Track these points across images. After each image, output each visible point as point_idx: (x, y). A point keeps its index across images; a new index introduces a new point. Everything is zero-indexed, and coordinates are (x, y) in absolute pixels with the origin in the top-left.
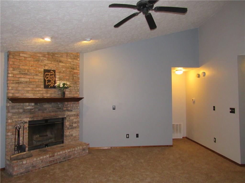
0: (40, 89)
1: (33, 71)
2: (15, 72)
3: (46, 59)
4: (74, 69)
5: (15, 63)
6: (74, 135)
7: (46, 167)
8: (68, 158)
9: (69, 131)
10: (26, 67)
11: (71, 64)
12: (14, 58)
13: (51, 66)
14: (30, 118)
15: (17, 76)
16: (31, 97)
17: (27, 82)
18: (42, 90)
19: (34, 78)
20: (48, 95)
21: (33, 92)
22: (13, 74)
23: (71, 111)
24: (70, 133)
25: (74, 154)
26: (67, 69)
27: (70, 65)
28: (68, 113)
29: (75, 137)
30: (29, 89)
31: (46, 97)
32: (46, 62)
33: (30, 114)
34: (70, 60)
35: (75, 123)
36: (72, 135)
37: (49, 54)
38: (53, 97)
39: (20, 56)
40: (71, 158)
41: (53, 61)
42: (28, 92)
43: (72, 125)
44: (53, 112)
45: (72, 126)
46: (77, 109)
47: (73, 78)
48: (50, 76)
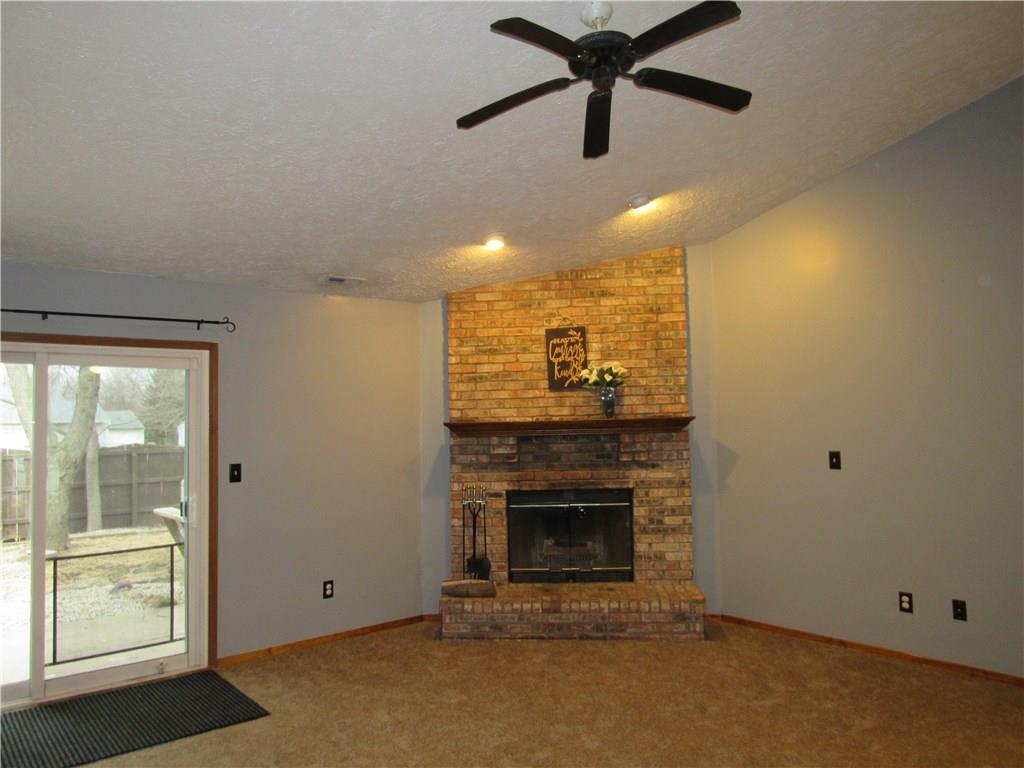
0: (536, 391)
1: (512, 340)
2: (465, 349)
3: (554, 296)
4: (659, 311)
5: (465, 325)
6: (670, 557)
7: (533, 638)
8: (612, 631)
9: (649, 541)
10: (494, 332)
11: (645, 294)
12: (460, 311)
13: (565, 312)
14: (510, 481)
15: (470, 361)
16: (512, 420)
17: (497, 375)
18: (544, 397)
19: (517, 361)
20: (565, 411)
21: (517, 403)
22: (460, 355)
23: (654, 466)
24: (654, 549)
25: (638, 624)
26: (632, 318)
27: (643, 299)
28: (639, 474)
29: (676, 565)
30: (504, 395)
31: (557, 419)
32: (554, 304)
33: (510, 470)
34: (640, 282)
35: (673, 511)
36: (660, 557)
37: (560, 276)
38: (580, 419)
39: (474, 301)
40: (621, 635)
41: (577, 298)
42: (501, 403)
43: (660, 518)
44: (583, 466)
45: (660, 522)
46: (678, 459)
47: (659, 344)
48: (568, 346)
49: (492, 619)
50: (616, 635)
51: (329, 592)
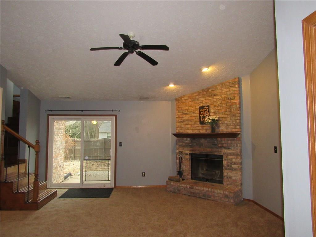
0: (197, 125)
1: (191, 110)
2: (180, 113)
3: (201, 97)
4: (231, 99)
5: (180, 106)
6: (234, 178)
9: (227, 172)
10: (186, 108)
11: (226, 94)
12: (179, 103)
13: (204, 101)
14: (190, 151)
15: (181, 117)
16: (191, 133)
17: (187, 120)
18: (199, 127)
19: (192, 116)
20: (204, 131)
21: (192, 128)
22: (179, 115)
23: (229, 148)
24: (229, 175)
26: (223, 102)
27: (226, 96)
28: (224, 151)
29: (235, 181)
30: (189, 126)
31: (202, 133)
32: (201, 99)
33: (190, 147)
34: (225, 90)
35: (235, 163)
36: (231, 177)
37: (203, 91)
38: (208, 133)
39: (182, 100)
40: (210, 199)
41: (207, 97)
42: (188, 128)
43: (231, 165)
44: (209, 147)
45: (231, 166)
46: (237, 147)
47: (231, 110)
48: (205, 111)
49: (178, 188)
50: (208, 198)
51: (144, 175)
